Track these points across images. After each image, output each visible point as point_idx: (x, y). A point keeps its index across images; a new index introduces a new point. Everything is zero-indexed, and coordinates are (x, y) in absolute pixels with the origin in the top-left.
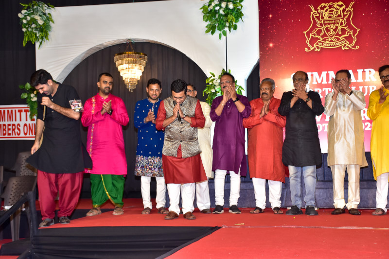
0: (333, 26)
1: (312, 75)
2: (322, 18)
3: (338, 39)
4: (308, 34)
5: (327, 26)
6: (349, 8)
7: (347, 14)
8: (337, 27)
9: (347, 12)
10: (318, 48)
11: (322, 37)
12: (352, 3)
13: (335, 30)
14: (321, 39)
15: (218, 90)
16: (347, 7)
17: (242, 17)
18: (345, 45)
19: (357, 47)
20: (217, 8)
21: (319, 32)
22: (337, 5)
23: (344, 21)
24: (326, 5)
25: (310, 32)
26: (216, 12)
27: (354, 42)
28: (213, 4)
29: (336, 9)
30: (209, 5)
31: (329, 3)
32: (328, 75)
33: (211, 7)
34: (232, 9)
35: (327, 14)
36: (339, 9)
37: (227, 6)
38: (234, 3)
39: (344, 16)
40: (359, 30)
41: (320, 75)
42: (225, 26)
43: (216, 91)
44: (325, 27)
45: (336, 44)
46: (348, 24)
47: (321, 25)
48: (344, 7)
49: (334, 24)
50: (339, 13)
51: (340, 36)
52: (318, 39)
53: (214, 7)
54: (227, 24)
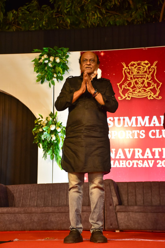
0: (141, 80)
1: (124, 119)
2: (132, 73)
3: (145, 91)
4: (121, 86)
5: (136, 79)
6: (153, 66)
7: (152, 71)
8: (144, 81)
9: (152, 69)
10: (129, 97)
11: (132, 88)
12: (156, 62)
13: (142, 83)
14: (131, 90)
15: (44, 129)
16: (152, 65)
17: (68, 70)
18: (151, 96)
19: (160, 98)
20: (46, 61)
21: (129, 84)
22: (144, 63)
23: (149, 76)
24: (135, 63)
25: (123, 84)
26: (46, 65)
27: (158, 93)
28: (43, 58)
29: (143, 66)
30: (40, 59)
31: (137, 61)
32: (137, 120)
33: (41, 61)
34: (59, 63)
35: (136, 70)
36: (145, 67)
37: (54, 60)
38: (61, 58)
39: (150, 72)
40: (161, 84)
41: (130, 119)
42: (53, 77)
43: (43, 131)
44: (134, 81)
45: (143, 95)
46: (153, 79)
47: (131, 78)
48: (149, 65)
49: (142, 78)
50: (145, 70)
51: (146, 88)
52: (128, 90)
53: (44, 60)
54: (55, 75)
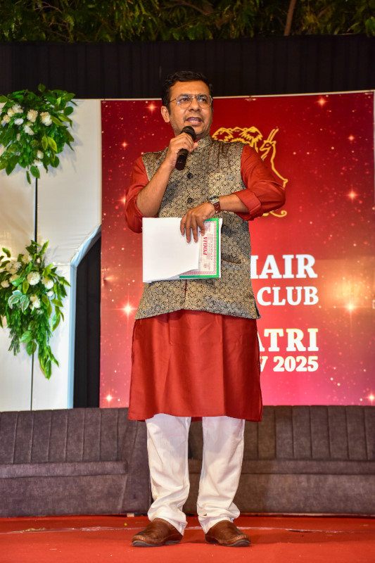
6: (269, 140)
7: (266, 151)
9: (265, 147)
12: (274, 132)
15: (15, 284)
16: (265, 137)
17: (71, 143)
19: (284, 213)
20: (19, 121)
22: (248, 133)
24: (227, 131)
26: (17, 129)
28: (10, 113)
29: (246, 140)
30: (3, 115)
31: (233, 128)
33: (6, 120)
34: (50, 126)
36: (251, 141)
37: (39, 119)
38: (54, 115)
39: (261, 153)
40: (286, 181)
42: (35, 158)
43: (11, 285)
48: (260, 137)
53: (13, 119)
54: (40, 155)
